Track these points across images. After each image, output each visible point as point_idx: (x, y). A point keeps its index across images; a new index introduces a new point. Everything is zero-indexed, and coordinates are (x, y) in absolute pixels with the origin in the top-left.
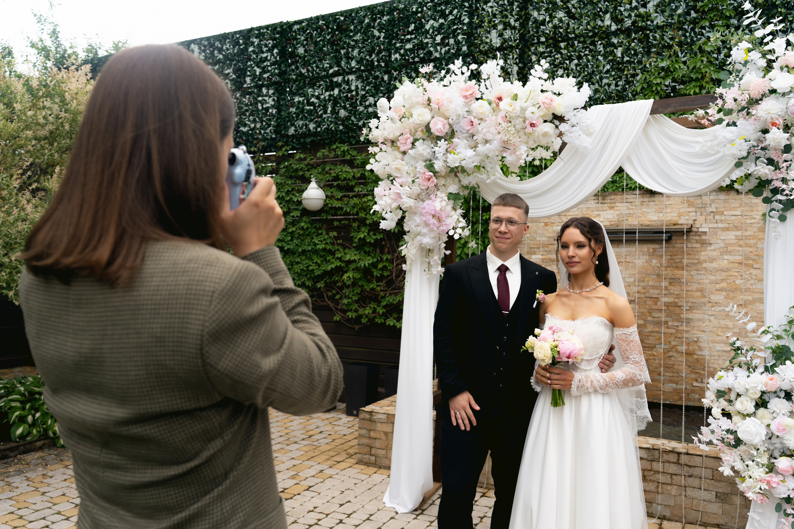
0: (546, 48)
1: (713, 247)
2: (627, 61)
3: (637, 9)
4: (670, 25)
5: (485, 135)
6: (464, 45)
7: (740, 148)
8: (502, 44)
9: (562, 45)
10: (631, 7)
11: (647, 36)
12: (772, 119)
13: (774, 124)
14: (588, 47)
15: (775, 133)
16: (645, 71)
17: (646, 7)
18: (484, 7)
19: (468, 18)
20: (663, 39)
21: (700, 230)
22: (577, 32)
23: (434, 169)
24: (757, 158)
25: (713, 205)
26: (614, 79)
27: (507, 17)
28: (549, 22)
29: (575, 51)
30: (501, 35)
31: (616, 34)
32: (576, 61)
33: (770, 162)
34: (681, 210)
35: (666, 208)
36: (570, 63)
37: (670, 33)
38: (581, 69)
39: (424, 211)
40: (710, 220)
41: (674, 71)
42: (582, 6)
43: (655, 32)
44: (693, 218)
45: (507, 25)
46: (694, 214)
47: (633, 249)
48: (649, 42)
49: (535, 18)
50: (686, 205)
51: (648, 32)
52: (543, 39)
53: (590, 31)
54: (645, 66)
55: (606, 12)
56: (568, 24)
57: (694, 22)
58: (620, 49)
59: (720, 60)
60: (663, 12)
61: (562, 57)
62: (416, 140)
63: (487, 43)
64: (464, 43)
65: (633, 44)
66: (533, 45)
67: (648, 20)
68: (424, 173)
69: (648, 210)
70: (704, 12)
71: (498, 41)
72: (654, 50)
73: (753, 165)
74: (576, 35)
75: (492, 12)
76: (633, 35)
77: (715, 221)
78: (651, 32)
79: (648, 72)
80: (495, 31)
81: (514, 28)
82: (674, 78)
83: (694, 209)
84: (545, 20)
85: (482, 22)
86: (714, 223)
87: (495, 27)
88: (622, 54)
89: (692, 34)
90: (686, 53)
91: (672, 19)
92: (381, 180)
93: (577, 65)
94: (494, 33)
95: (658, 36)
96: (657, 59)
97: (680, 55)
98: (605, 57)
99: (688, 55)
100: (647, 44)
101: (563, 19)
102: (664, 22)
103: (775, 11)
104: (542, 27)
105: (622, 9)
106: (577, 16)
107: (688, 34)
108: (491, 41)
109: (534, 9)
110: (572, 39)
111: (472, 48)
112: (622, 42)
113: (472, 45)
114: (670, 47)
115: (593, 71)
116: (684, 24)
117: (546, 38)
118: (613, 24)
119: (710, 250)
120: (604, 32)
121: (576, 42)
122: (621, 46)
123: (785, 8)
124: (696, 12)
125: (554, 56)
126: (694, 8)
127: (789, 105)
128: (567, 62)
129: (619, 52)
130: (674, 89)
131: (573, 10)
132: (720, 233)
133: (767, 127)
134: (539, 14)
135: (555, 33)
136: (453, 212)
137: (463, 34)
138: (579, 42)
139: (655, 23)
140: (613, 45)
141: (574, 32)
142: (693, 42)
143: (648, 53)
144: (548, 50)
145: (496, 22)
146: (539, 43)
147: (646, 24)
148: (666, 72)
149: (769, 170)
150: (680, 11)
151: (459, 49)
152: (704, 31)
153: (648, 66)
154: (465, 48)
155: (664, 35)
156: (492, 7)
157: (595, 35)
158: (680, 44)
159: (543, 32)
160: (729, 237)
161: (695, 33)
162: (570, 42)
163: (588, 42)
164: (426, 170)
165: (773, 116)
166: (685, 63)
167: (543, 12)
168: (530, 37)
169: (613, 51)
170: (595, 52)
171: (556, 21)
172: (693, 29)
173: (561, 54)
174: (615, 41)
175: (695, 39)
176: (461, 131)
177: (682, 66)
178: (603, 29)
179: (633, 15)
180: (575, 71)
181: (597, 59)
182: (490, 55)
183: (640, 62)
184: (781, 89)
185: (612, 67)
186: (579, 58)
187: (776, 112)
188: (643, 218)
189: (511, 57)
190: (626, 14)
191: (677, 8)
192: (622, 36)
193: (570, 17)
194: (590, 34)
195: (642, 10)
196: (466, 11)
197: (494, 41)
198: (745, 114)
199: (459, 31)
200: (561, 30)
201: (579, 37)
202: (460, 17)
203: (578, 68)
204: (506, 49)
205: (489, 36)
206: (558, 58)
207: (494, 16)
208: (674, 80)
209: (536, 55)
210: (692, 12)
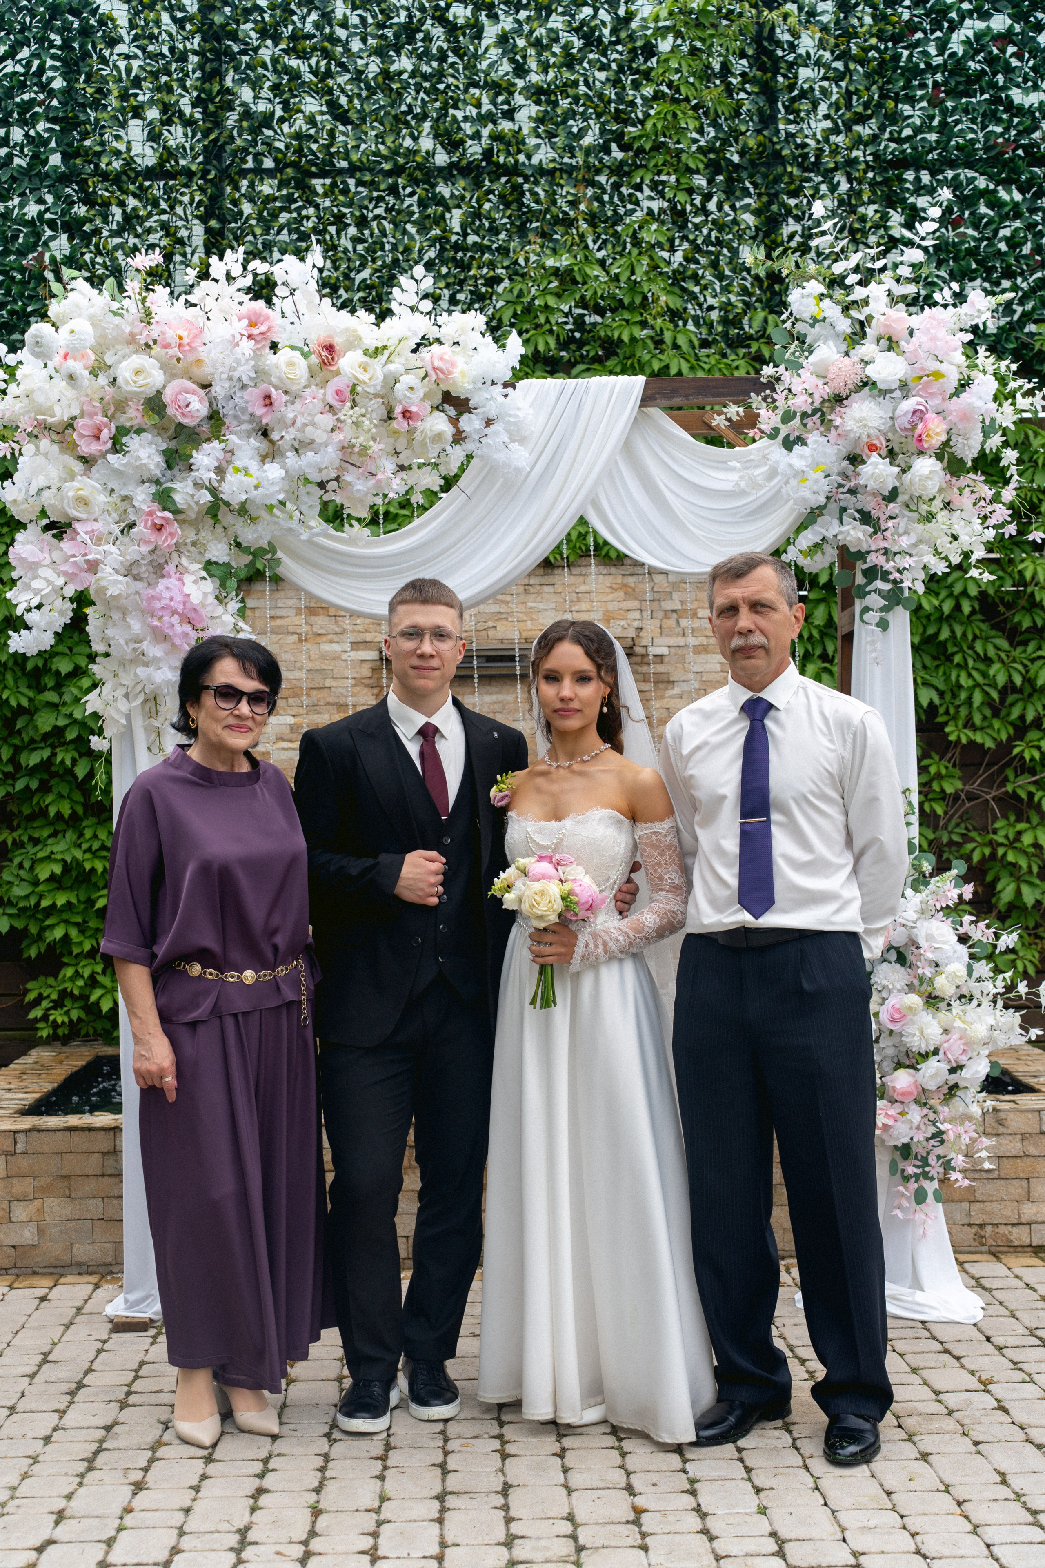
0: (279, 189)
1: (676, 691)
2: (475, 243)
3: (495, 123)
4: (569, 170)
5: (302, 430)
6: (54, 151)
7: (815, 488)
8: (162, 162)
9: (318, 184)
10: (479, 114)
11: (518, 189)
12: (869, 436)
13: (872, 448)
14: (380, 199)
15: (876, 465)
16: (516, 273)
17: (512, 119)
18: (107, 53)
19: (64, 75)
20: (554, 202)
21: (652, 651)
22: (354, 157)
23: (174, 502)
24: (844, 510)
25: (675, 596)
26: (448, 286)
27: (170, 90)
28: (282, 120)
29: (350, 205)
30: (154, 137)
31: (448, 173)
32: (352, 231)
33: (865, 517)
34: (611, 607)
35: (579, 600)
36: (338, 233)
37: (566, 191)
38: (367, 250)
39: (157, 605)
40: (670, 628)
41: (584, 283)
42: (364, 94)
43: (536, 183)
44: (636, 624)
45: (170, 114)
46: (637, 615)
47: (510, 698)
48: (523, 205)
49: (244, 104)
50: (621, 594)
51: (520, 180)
52: (268, 163)
53: (386, 158)
54: (516, 263)
55: (422, 118)
56: (332, 134)
57: (619, 170)
58: (457, 213)
59: (675, 266)
60: (551, 135)
61: (319, 218)
62: (122, 431)
63: (117, 153)
64: (53, 144)
65: (487, 206)
66: (243, 173)
67: (519, 151)
68: (151, 513)
69: (541, 606)
70: (640, 151)
71: (149, 151)
72: (534, 225)
73: (836, 522)
74: (350, 163)
75: (129, 70)
76: (487, 183)
77: (679, 630)
78: (527, 180)
79: (523, 276)
80: (139, 122)
81: (188, 122)
82: (583, 297)
83: (635, 604)
84: (273, 114)
85: (102, 92)
86: (678, 635)
87: (137, 112)
88: (464, 227)
89: (616, 199)
90: (605, 242)
91: (573, 156)
92: (21, 525)
93: (356, 240)
94: (135, 130)
95: (542, 194)
96: (542, 247)
97: (590, 244)
98: (423, 229)
99: (609, 246)
100: (520, 209)
101: (319, 118)
102: (554, 161)
103: (780, 169)
104: (268, 132)
105: (459, 115)
106: (353, 115)
107: (606, 198)
108: (129, 149)
109: (242, 81)
110: (341, 172)
111: (78, 161)
112: (463, 198)
113: (77, 154)
114: (568, 223)
115: (396, 261)
116: (598, 172)
117: (276, 160)
118: (439, 149)
119: (672, 697)
120: (420, 167)
121: (351, 182)
122: (459, 207)
123: (800, 166)
124: (623, 148)
125: (298, 210)
126: (619, 137)
127: (898, 413)
128: (332, 229)
129: (455, 219)
130: (579, 323)
131: (343, 100)
132: (691, 656)
133: (858, 451)
134: (256, 97)
135: (299, 151)
136: (220, 609)
137: (49, 120)
138: (359, 183)
139: (535, 160)
140: (441, 201)
141: (347, 157)
142: (617, 219)
143: (522, 231)
144: (284, 192)
145: (140, 98)
146: (260, 172)
147: (517, 161)
148: (562, 283)
149: (864, 532)
150: (587, 141)
151: (38, 159)
152: (638, 194)
153: (521, 261)
154: (55, 159)
155: (555, 193)
156: (127, 57)
157: (397, 171)
158: (592, 219)
159: (268, 144)
160: (708, 667)
161: (622, 198)
162: (339, 180)
163: (382, 187)
164: (155, 506)
165: (872, 431)
166: (602, 263)
167: (265, 93)
168: (234, 153)
169: (443, 217)
170: (399, 212)
171: (300, 123)
172: (616, 186)
173: (317, 206)
174: (444, 190)
175: (622, 211)
176: (236, 417)
177: (597, 271)
178: (418, 159)
179: (485, 132)
180: (351, 255)
181: (405, 232)
182: (132, 187)
183: (504, 251)
184: (884, 381)
185: (440, 255)
186: (362, 222)
187: (875, 424)
188: (529, 625)
189: (186, 199)
190: (468, 128)
191: (582, 133)
192: (462, 183)
193: (336, 118)
194: (387, 167)
195: (505, 126)
196: (54, 57)
197: (136, 149)
198: (819, 422)
199: (37, 109)
200: (314, 147)
201: (360, 169)
202: (41, 70)
203: (360, 248)
204: (172, 176)
205: (122, 133)
206: (308, 218)
207: (137, 82)
208: (583, 303)
209: (251, 200)
210: (614, 146)
